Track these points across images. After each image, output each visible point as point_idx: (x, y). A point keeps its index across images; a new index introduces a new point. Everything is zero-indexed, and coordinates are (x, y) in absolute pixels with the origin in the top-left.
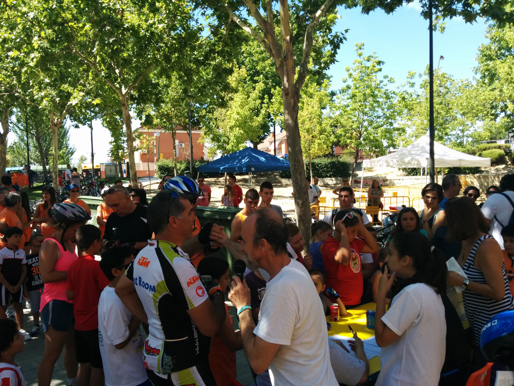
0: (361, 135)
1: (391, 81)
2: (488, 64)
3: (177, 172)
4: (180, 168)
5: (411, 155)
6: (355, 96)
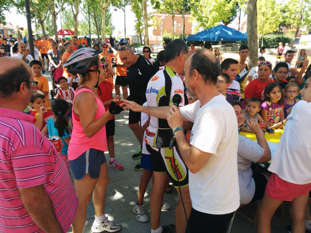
0: (302, 17)
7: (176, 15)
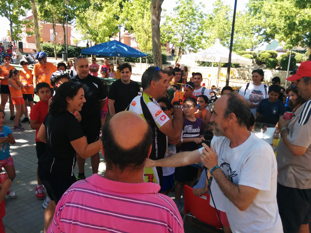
0: (183, 39)
1: (203, 6)
2: (255, 3)
3: (56, 51)
4: (58, 49)
5: (211, 53)
6: (183, 13)
7: (56, 24)
